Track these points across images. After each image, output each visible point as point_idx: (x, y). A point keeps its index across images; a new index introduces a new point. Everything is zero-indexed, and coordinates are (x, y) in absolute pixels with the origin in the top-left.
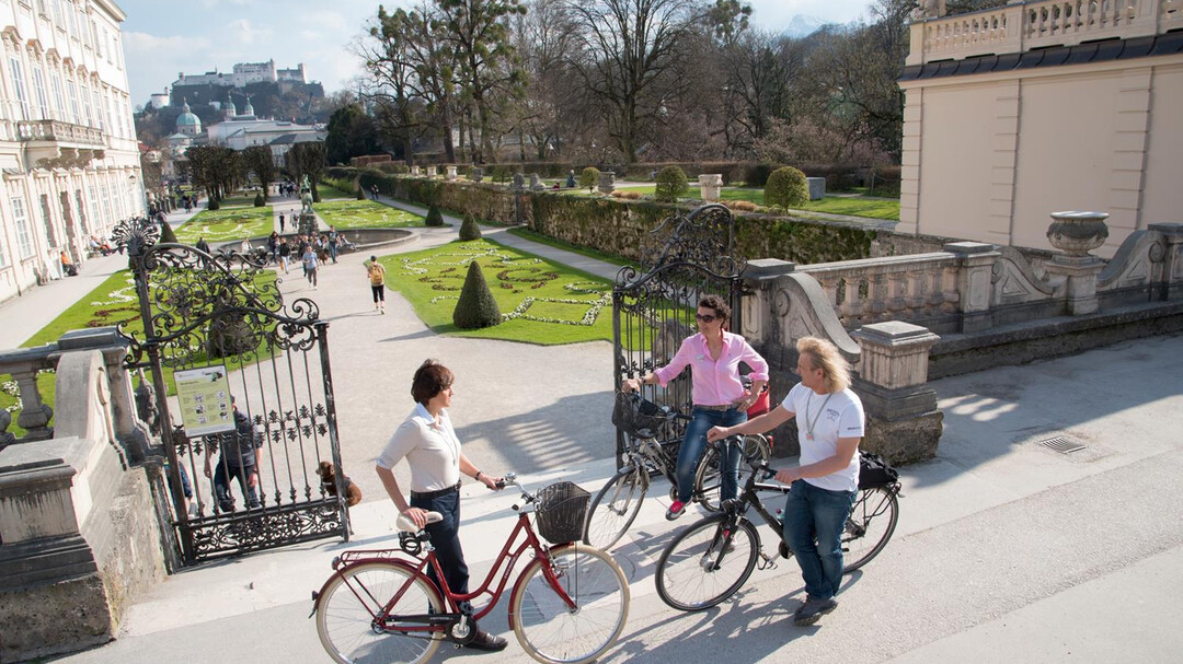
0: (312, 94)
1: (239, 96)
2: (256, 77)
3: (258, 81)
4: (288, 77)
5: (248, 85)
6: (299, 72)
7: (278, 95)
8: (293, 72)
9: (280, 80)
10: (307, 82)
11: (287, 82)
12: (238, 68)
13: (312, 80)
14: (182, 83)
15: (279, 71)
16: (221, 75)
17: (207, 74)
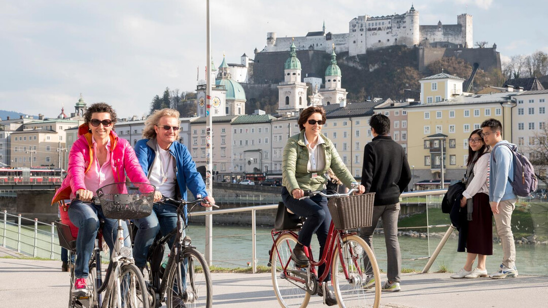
0: (476, 66)
1: (354, 69)
2: (384, 39)
3: (386, 44)
4: (439, 36)
5: (370, 52)
6: (458, 29)
7: (416, 67)
8: (448, 29)
9: (424, 43)
10: (471, 45)
11: (435, 45)
12: (357, 24)
13: (481, 41)
14: (272, 49)
15: (423, 28)
16: (329, 37)
17: (310, 34)
